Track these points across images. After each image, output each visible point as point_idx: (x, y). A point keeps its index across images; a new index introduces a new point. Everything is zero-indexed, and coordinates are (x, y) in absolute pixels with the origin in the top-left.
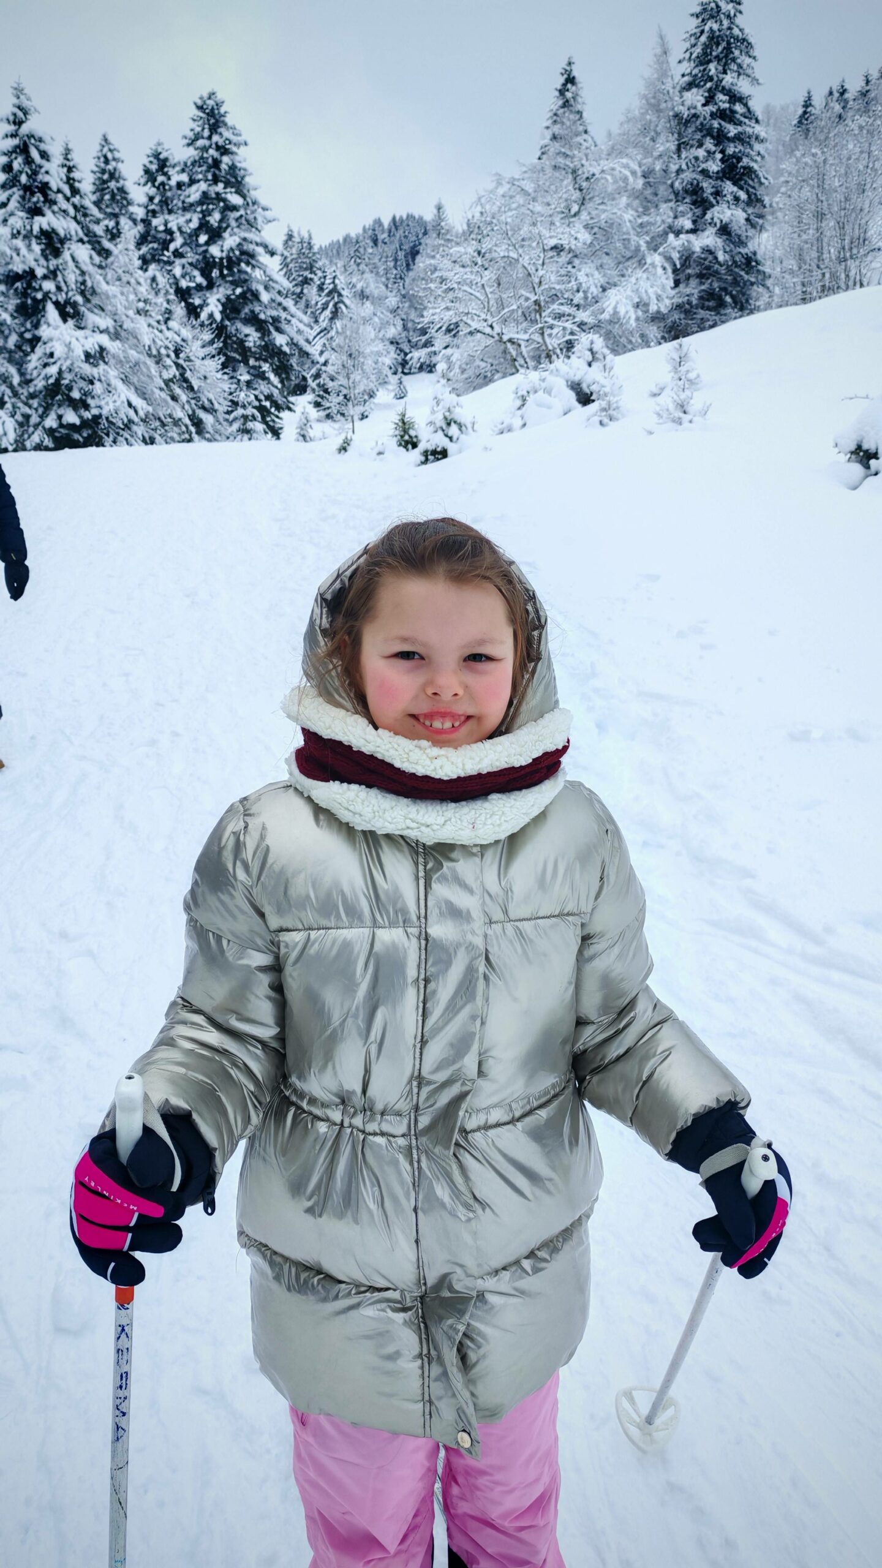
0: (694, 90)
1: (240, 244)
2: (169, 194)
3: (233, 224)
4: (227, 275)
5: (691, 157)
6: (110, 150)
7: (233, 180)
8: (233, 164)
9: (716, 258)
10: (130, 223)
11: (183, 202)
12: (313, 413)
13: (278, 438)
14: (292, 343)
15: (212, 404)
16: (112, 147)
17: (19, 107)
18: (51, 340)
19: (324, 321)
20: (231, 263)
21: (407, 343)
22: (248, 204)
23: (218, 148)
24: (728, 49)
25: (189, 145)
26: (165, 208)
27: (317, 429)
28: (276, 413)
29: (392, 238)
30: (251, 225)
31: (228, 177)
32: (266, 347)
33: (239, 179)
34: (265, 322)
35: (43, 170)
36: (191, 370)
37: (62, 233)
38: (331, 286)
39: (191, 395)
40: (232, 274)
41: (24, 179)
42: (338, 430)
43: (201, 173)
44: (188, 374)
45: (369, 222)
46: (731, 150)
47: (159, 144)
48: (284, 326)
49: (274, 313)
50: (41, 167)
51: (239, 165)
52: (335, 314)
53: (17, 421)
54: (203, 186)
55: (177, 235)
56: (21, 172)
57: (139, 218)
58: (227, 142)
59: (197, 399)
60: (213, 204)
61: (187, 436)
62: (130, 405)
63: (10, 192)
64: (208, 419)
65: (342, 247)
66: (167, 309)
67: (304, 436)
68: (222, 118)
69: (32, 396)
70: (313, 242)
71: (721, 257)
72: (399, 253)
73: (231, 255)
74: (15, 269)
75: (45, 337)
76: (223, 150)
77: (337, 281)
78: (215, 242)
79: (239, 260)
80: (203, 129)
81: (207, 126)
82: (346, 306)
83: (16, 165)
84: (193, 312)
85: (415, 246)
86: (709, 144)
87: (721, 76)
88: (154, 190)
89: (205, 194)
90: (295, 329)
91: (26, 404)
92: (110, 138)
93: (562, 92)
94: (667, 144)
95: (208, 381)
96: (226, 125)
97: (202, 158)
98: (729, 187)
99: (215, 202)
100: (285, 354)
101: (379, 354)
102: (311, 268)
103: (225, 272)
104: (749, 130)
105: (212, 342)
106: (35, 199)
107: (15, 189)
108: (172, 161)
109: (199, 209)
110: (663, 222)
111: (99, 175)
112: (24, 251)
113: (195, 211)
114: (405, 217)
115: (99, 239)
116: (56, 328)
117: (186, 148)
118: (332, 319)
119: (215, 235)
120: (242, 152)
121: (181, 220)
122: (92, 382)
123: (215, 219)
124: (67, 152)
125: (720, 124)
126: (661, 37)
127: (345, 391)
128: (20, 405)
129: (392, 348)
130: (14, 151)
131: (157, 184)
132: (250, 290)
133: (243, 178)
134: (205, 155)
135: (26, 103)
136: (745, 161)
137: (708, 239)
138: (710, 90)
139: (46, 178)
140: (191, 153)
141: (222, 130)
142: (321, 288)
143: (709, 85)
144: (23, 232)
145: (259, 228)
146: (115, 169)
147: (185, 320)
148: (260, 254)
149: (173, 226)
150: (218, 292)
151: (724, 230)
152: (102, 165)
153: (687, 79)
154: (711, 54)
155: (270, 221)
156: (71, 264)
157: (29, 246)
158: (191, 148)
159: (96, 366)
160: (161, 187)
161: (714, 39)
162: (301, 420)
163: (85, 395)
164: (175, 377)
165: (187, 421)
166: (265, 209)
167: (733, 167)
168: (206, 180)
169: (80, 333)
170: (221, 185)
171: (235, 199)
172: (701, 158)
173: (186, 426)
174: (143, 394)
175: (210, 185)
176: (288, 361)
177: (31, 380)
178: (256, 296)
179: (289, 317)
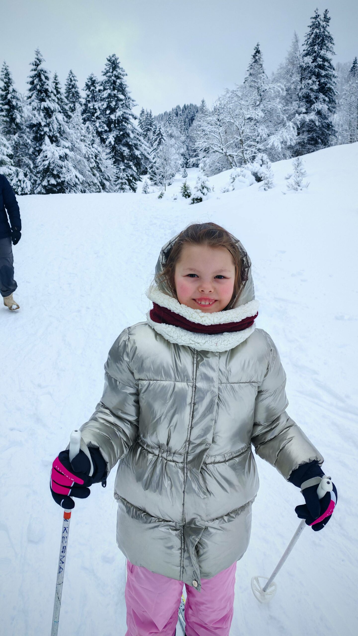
0: (308, 56)
1: (122, 114)
2: (95, 94)
3: (120, 106)
4: (117, 127)
5: (306, 83)
6: (73, 76)
7: (121, 89)
8: (121, 83)
9: (315, 124)
10: (80, 105)
11: (101, 97)
12: (149, 182)
13: (135, 192)
14: (142, 154)
15: (109, 177)
16: (73, 75)
17: (38, 59)
18: (46, 151)
19: (155, 146)
20: (119, 122)
21: (188, 155)
22: (126, 99)
23: (115, 76)
24: (323, 40)
25: (104, 75)
26: (93, 99)
27: (151, 189)
28: (135, 182)
29: (184, 113)
30: (128, 107)
31: (119, 88)
32: (131, 156)
33: (123, 89)
34: (131, 145)
35: (46, 84)
36: (101, 164)
37: (52, 109)
38: (159, 132)
39: (101, 174)
40: (119, 126)
41: (38, 87)
42: (159, 189)
43: (108, 86)
44: (100, 165)
45: (175, 107)
46: (323, 81)
47: (92, 74)
48: (139, 147)
49: (135, 142)
50: (45, 83)
51: (123, 83)
52: (160, 143)
53: (31, 182)
54: (109, 91)
55: (98, 110)
56: (37, 84)
57: (83, 103)
58: (119, 74)
59: (103, 175)
60: (112, 98)
61: (99, 190)
62: (76, 177)
63: (33, 92)
64: (107, 183)
65: (164, 116)
66: (93, 139)
67: (145, 191)
68: (118, 65)
69: (38, 173)
70: (152, 114)
71: (317, 124)
72: (186, 119)
73: (119, 118)
74: (33, 122)
75: (44, 150)
76: (118, 77)
77: (161, 130)
78: (113, 114)
79: (122, 121)
80: (110, 69)
81: (111, 68)
82: (164, 140)
83: (35, 82)
84: (103, 141)
85: (193, 117)
86: (314, 78)
87: (320, 51)
88: (90, 92)
89: (110, 95)
90: (144, 149)
91: (35, 176)
92: (73, 72)
93: (254, 56)
94: (297, 78)
95: (108, 168)
96: (119, 67)
97: (109, 80)
98: (321, 96)
99: (114, 97)
100: (139, 158)
101: (177, 159)
102: (151, 124)
103: (116, 125)
104: (330, 73)
105: (110, 153)
106: (42, 95)
107: (35, 91)
108: (97, 81)
109: (107, 100)
110: (294, 109)
111: (68, 86)
112: (37, 115)
113: (105, 101)
114: (189, 105)
115: (67, 111)
116: (49, 146)
117: (103, 76)
118: (158, 145)
119: (113, 111)
120: (125, 78)
121: (100, 105)
122: (62, 168)
123: (113, 104)
124: (56, 77)
125: (318, 70)
126: (295, 35)
127: (162, 174)
128: (33, 176)
129: (182, 157)
130: (35, 76)
131: (91, 90)
132: (126, 133)
133: (125, 88)
134: (110, 79)
135: (40, 58)
136: (328, 85)
137: (312, 116)
138: (314, 57)
139: (47, 87)
140: (105, 78)
141: (117, 69)
142: (154, 133)
143: (314, 54)
144: (37, 108)
145: (131, 108)
146: (74, 84)
147: (100, 144)
148: (130, 119)
149: (96, 107)
150: (113, 133)
151: (319, 113)
152: (69, 82)
153: (305, 52)
154: (316, 42)
155: (135, 106)
156: (55, 121)
157: (39, 114)
158: (105, 76)
159: (63, 161)
160: (92, 91)
161: (317, 36)
162: (144, 185)
163: (59, 172)
164: (95, 166)
165: (99, 184)
166: (133, 101)
167: (323, 88)
168: (110, 89)
169: (58, 148)
170: (116, 91)
171: (121, 97)
172: (310, 84)
173: (99, 186)
174: (82, 173)
175: (111, 91)
176: (140, 161)
177: (38, 166)
178: (128, 135)
179: (141, 144)
